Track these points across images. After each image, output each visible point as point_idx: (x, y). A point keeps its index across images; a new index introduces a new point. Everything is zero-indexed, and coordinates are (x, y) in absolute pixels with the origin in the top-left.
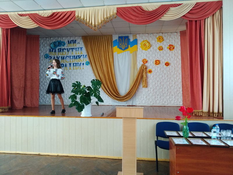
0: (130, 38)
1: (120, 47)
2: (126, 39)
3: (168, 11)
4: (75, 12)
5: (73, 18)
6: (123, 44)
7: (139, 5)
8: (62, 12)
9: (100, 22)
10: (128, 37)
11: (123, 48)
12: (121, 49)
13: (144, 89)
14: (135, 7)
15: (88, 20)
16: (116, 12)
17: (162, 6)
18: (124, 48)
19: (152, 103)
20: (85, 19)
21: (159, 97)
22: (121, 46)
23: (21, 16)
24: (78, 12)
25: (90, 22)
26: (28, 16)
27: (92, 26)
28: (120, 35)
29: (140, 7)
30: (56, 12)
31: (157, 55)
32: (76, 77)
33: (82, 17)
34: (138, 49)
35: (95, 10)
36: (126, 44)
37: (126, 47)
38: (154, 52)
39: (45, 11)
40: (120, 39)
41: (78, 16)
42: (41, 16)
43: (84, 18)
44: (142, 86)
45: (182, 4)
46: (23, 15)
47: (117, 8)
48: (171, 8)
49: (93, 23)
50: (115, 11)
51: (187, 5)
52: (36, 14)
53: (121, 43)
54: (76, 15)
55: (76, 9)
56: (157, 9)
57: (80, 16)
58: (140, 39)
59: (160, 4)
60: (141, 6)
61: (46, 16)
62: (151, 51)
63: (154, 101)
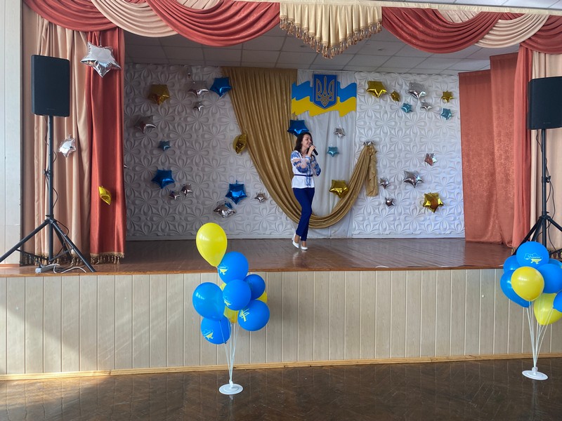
0: (339, 80)
1: (317, 99)
2: (332, 82)
3: (494, 28)
4: (277, 5)
5: (273, 23)
6: (325, 93)
7: (435, 7)
9: (341, 37)
10: (334, 77)
11: (323, 103)
12: (319, 104)
13: (370, 198)
14: (424, 11)
15: (312, 31)
16: (381, 17)
17: (482, 16)
18: (327, 103)
19: (387, 232)
20: (305, 26)
21: (402, 217)
22: (319, 97)
24: (285, 7)
25: (318, 36)
26: (146, 4)
27: (322, 45)
28: (317, 73)
29: (434, 12)
31: (399, 124)
32: (207, 169)
33: (297, 22)
34: (358, 108)
35: (331, 6)
36: (332, 94)
37: (332, 100)
38: (393, 116)
40: (318, 81)
41: (287, 18)
43: (301, 24)
44: (365, 193)
45: (522, 15)
47: (383, 9)
48: (500, 21)
49: (325, 39)
50: (378, 17)
51: (531, 17)
53: (319, 90)
54: (281, 14)
56: (472, 20)
57: (291, 17)
58: (363, 83)
59: (476, 11)
60: (437, 10)
61: (198, 7)
62: (386, 112)
63: (392, 226)
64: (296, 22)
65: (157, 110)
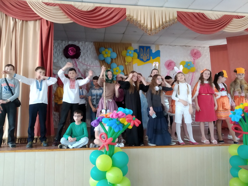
1: (141, 58)
2: (148, 50)
3: (231, 22)
4: (125, 9)
5: (123, 18)
8: (107, 7)
14: (197, 13)
15: (142, 22)
16: (177, 16)
17: (225, 16)
18: (146, 60)
20: (139, 19)
23: (47, 5)
24: (129, 10)
25: (145, 24)
26: (58, 7)
30: (100, 7)
34: (161, 62)
35: (151, 10)
39: (84, 4)
40: (141, 49)
41: (130, 16)
42: (77, 8)
46: (50, 5)
47: (178, 12)
48: (234, 19)
52: (71, 5)
53: (142, 53)
55: (127, 6)
56: (221, 18)
59: (222, 14)
60: (203, 13)
61: (85, 9)
64: (134, 18)
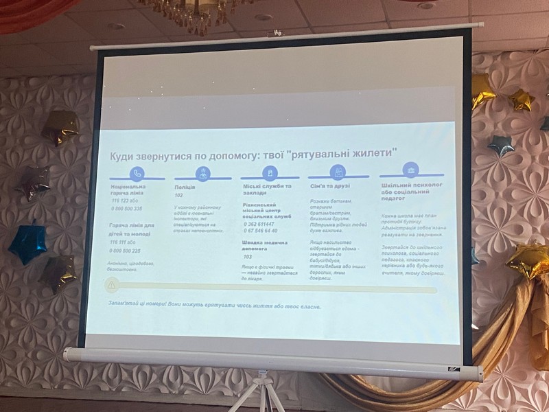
65: (58, 155)
